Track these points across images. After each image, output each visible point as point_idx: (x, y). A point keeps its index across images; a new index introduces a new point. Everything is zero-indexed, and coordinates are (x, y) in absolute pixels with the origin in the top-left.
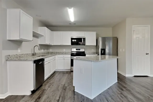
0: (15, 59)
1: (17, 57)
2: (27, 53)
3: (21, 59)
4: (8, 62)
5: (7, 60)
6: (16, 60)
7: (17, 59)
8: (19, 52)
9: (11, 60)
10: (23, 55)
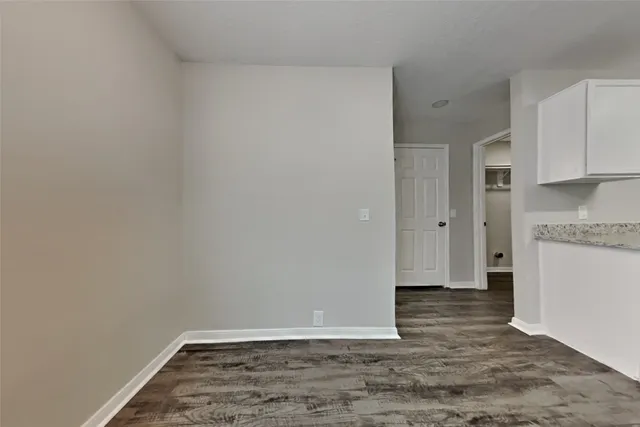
0: (565, 237)
1: (574, 234)
2: (623, 222)
3: (594, 240)
4: (540, 243)
5: (537, 239)
6: (569, 242)
7: (573, 240)
8: (583, 215)
9: (552, 239)
10: (602, 228)
